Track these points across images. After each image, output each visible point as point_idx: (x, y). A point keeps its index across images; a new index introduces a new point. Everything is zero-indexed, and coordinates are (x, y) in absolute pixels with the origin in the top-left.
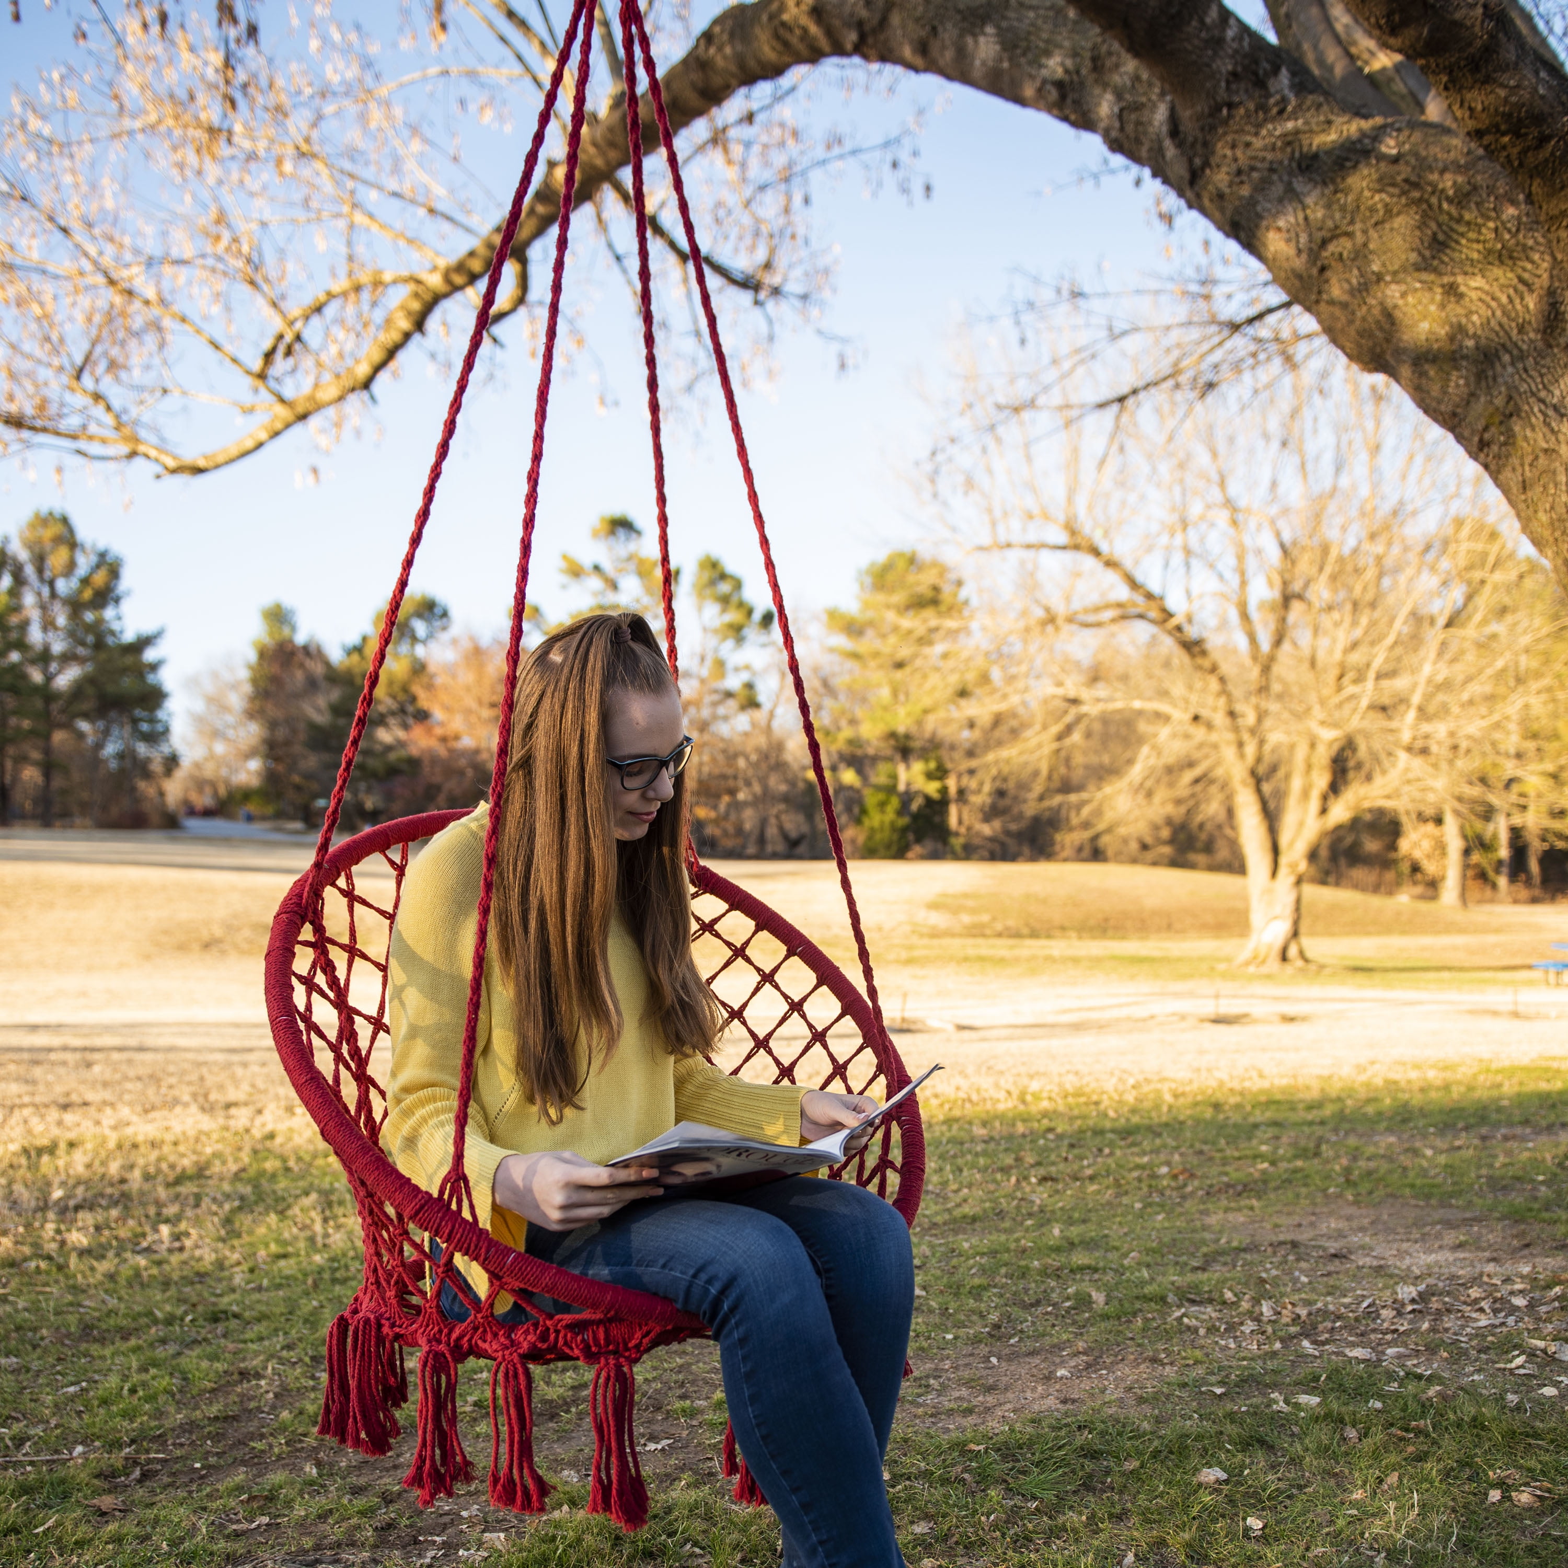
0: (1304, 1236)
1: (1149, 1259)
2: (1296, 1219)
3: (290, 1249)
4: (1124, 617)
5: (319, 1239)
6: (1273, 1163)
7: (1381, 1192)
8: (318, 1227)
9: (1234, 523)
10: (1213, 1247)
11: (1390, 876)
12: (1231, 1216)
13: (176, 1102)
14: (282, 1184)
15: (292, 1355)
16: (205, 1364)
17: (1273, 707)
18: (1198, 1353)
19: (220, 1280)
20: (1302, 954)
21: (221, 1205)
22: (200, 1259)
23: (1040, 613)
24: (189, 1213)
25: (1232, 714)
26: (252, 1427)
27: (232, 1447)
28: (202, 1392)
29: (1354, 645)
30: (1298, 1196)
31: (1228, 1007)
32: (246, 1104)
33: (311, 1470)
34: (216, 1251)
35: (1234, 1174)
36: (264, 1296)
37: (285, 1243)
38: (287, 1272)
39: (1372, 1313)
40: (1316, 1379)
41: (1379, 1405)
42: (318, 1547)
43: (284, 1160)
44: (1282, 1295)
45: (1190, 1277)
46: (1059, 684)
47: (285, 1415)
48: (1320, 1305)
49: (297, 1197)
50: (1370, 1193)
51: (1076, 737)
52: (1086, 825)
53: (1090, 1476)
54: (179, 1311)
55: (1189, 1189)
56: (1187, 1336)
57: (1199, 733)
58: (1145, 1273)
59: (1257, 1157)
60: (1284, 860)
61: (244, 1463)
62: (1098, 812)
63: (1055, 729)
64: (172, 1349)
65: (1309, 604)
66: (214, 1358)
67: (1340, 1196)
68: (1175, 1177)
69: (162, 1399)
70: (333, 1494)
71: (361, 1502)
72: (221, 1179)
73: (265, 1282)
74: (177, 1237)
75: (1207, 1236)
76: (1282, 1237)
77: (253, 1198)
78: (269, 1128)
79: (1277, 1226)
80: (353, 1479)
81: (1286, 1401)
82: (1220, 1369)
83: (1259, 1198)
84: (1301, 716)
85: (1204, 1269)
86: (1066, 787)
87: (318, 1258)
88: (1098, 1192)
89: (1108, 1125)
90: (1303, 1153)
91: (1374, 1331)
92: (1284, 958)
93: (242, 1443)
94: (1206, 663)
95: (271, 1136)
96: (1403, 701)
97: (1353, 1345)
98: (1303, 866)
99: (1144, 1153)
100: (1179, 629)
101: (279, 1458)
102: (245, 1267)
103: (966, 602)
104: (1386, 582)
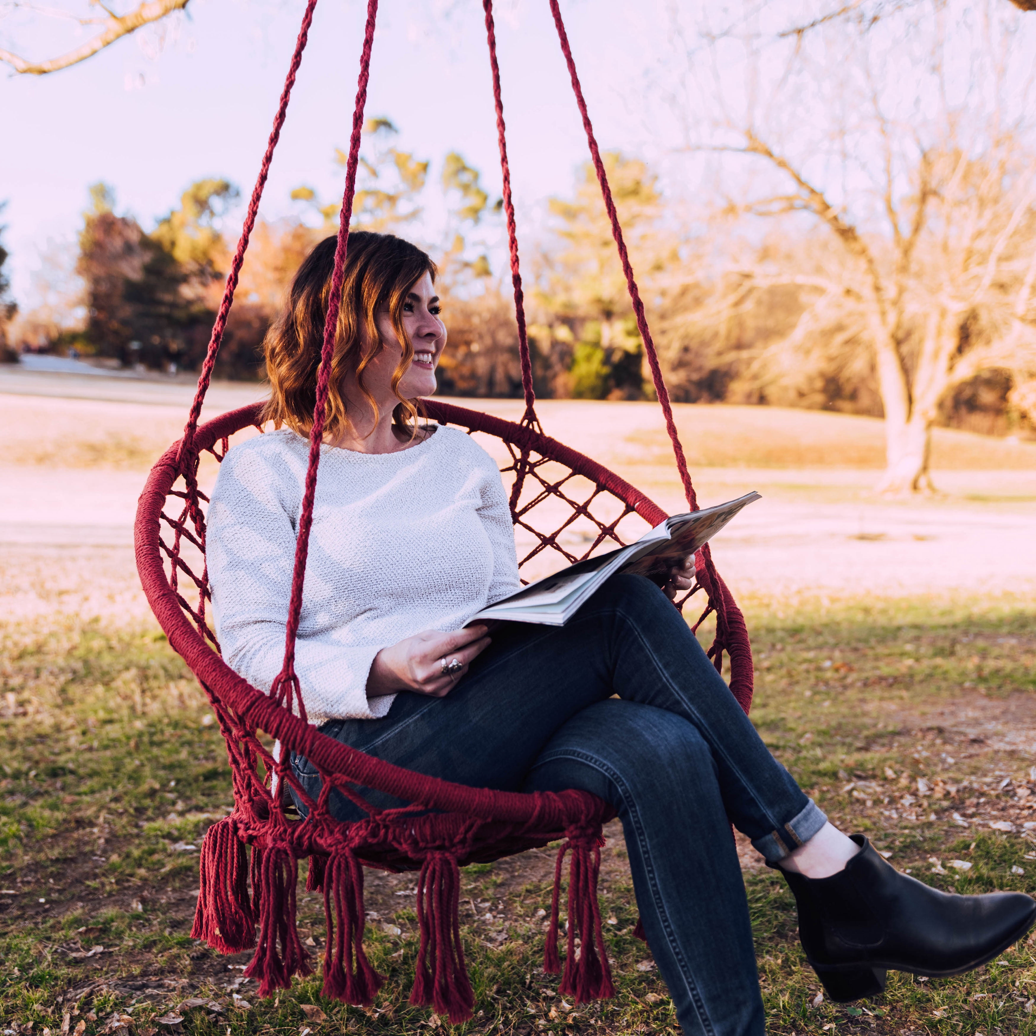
0: (946, 723)
1: (820, 739)
2: (939, 709)
3: (115, 716)
4: (791, 208)
5: (139, 708)
6: (917, 660)
7: (1008, 687)
8: (137, 698)
9: (883, 132)
10: (872, 731)
11: (1001, 422)
12: (885, 704)
13: (18, 589)
14: (107, 659)
15: (119, 807)
16: (47, 813)
17: (911, 283)
18: (868, 822)
19: (57, 741)
20: (930, 486)
21: (56, 677)
22: (40, 723)
23: (721, 203)
24: (31, 683)
25: (878, 289)
26: (87, 867)
27: (72, 884)
28: (46, 836)
29: (979, 234)
30: (939, 689)
31: (871, 528)
32: (76, 592)
33: (138, 907)
34: (53, 715)
35: (885, 670)
36: (94, 755)
37: (109, 711)
38: (113, 735)
39: (1010, 792)
40: (967, 847)
41: (1021, 871)
42: (144, 974)
43: (108, 639)
44: (934, 773)
45: (858, 757)
46: (736, 260)
47: (115, 858)
48: (965, 783)
49: (119, 672)
50: (1000, 687)
51: (749, 306)
52: (755, 377)
53: (783, 925)
54: (25, 767)
55: (849, 680)
56: (857, 807)
57: (850, 304)
58: (819, 752)
59: (903, 654)
60: (918, 407)
61: (81, 899)
62: (764, 366)
63: (733, 298)
64: (18, 800)
65: (942, 199)
66: (54, 807)
67: (974, 689)
68: (837, 670)
69: (11, 843)
70: (156, 928)
71: (179, 935)
72: (56, 654)
73: (96, 744)
74: (21, 704)
75: (867, 720)
76: (929, 724)
77: (82, 672)
78: (94, 614)
79: (924, 714)
80: (173, 915)
81: (944, 866)
82: (887, 836)
83: (907, 688)
84: (934, 290)
85: (866, 749)
86: (739, 346)
87: (139, 725)
88: (774, 681)
89: (778, 625)
90: (940, 652)
91: (1013, 806)
92: (915, 487)
93: (78, 881)
94: (856, 246)
95: (96, 620)
96: (1018, 280)
97: (996, 818)
98: (933, 413)
99: (809, 649)
100: (835, 218)
101: (110, 895)
102: (78, 730)
103: (661, 194)
104: (1007, 181)
